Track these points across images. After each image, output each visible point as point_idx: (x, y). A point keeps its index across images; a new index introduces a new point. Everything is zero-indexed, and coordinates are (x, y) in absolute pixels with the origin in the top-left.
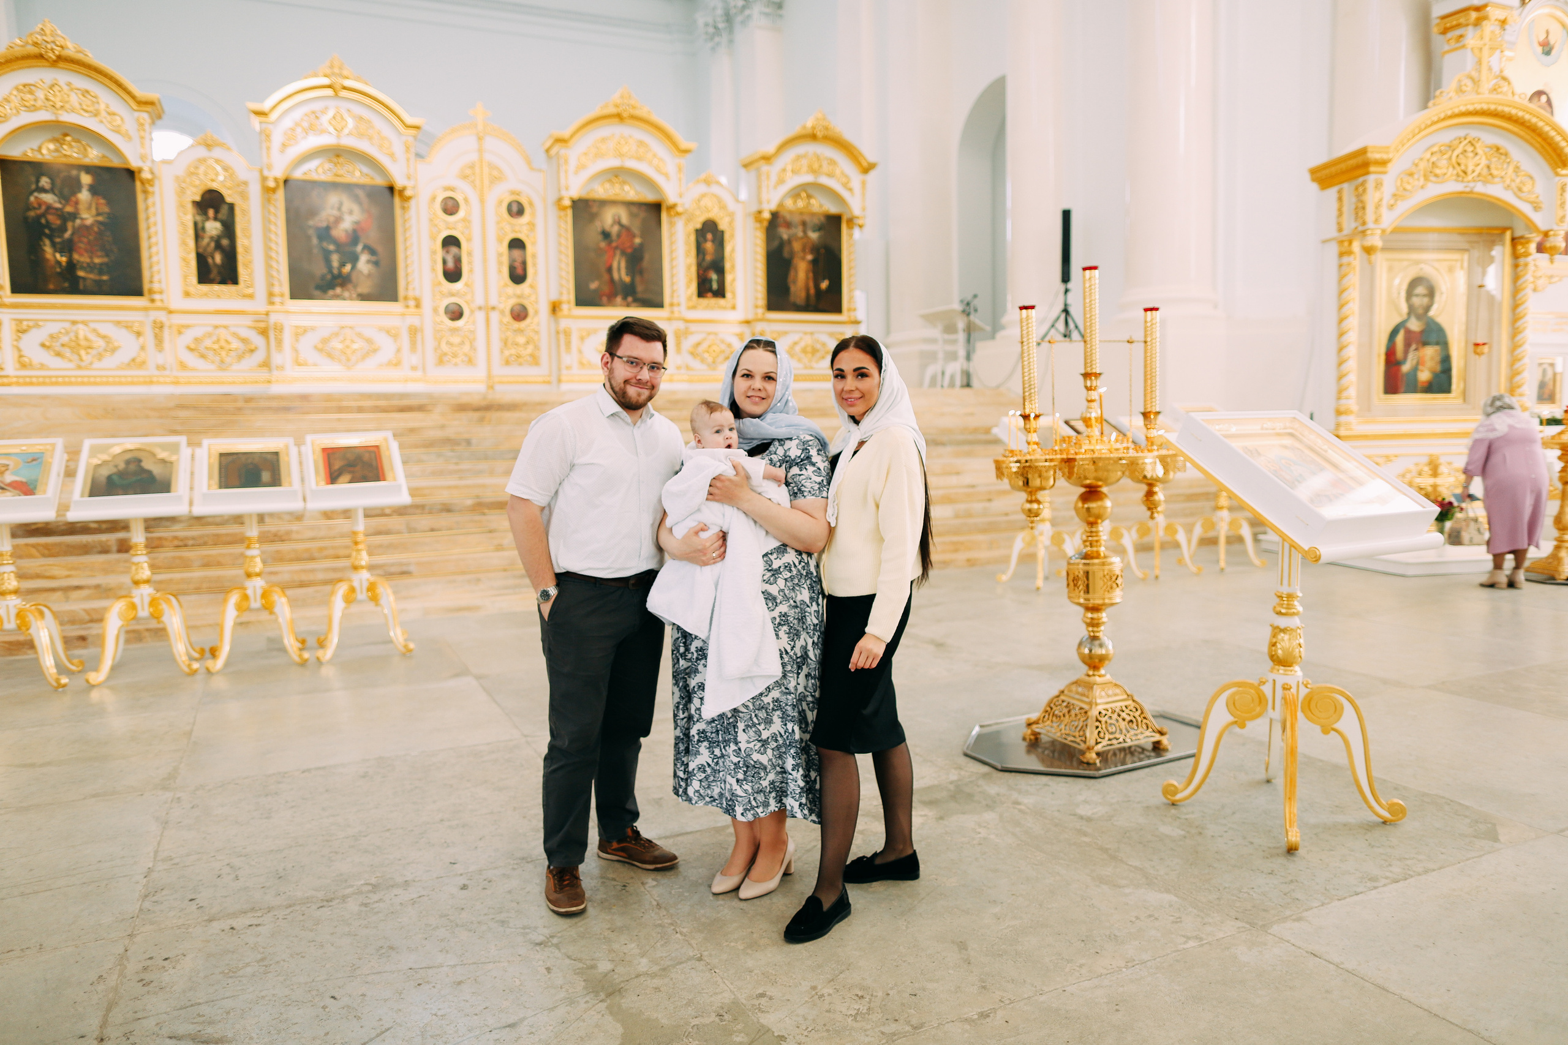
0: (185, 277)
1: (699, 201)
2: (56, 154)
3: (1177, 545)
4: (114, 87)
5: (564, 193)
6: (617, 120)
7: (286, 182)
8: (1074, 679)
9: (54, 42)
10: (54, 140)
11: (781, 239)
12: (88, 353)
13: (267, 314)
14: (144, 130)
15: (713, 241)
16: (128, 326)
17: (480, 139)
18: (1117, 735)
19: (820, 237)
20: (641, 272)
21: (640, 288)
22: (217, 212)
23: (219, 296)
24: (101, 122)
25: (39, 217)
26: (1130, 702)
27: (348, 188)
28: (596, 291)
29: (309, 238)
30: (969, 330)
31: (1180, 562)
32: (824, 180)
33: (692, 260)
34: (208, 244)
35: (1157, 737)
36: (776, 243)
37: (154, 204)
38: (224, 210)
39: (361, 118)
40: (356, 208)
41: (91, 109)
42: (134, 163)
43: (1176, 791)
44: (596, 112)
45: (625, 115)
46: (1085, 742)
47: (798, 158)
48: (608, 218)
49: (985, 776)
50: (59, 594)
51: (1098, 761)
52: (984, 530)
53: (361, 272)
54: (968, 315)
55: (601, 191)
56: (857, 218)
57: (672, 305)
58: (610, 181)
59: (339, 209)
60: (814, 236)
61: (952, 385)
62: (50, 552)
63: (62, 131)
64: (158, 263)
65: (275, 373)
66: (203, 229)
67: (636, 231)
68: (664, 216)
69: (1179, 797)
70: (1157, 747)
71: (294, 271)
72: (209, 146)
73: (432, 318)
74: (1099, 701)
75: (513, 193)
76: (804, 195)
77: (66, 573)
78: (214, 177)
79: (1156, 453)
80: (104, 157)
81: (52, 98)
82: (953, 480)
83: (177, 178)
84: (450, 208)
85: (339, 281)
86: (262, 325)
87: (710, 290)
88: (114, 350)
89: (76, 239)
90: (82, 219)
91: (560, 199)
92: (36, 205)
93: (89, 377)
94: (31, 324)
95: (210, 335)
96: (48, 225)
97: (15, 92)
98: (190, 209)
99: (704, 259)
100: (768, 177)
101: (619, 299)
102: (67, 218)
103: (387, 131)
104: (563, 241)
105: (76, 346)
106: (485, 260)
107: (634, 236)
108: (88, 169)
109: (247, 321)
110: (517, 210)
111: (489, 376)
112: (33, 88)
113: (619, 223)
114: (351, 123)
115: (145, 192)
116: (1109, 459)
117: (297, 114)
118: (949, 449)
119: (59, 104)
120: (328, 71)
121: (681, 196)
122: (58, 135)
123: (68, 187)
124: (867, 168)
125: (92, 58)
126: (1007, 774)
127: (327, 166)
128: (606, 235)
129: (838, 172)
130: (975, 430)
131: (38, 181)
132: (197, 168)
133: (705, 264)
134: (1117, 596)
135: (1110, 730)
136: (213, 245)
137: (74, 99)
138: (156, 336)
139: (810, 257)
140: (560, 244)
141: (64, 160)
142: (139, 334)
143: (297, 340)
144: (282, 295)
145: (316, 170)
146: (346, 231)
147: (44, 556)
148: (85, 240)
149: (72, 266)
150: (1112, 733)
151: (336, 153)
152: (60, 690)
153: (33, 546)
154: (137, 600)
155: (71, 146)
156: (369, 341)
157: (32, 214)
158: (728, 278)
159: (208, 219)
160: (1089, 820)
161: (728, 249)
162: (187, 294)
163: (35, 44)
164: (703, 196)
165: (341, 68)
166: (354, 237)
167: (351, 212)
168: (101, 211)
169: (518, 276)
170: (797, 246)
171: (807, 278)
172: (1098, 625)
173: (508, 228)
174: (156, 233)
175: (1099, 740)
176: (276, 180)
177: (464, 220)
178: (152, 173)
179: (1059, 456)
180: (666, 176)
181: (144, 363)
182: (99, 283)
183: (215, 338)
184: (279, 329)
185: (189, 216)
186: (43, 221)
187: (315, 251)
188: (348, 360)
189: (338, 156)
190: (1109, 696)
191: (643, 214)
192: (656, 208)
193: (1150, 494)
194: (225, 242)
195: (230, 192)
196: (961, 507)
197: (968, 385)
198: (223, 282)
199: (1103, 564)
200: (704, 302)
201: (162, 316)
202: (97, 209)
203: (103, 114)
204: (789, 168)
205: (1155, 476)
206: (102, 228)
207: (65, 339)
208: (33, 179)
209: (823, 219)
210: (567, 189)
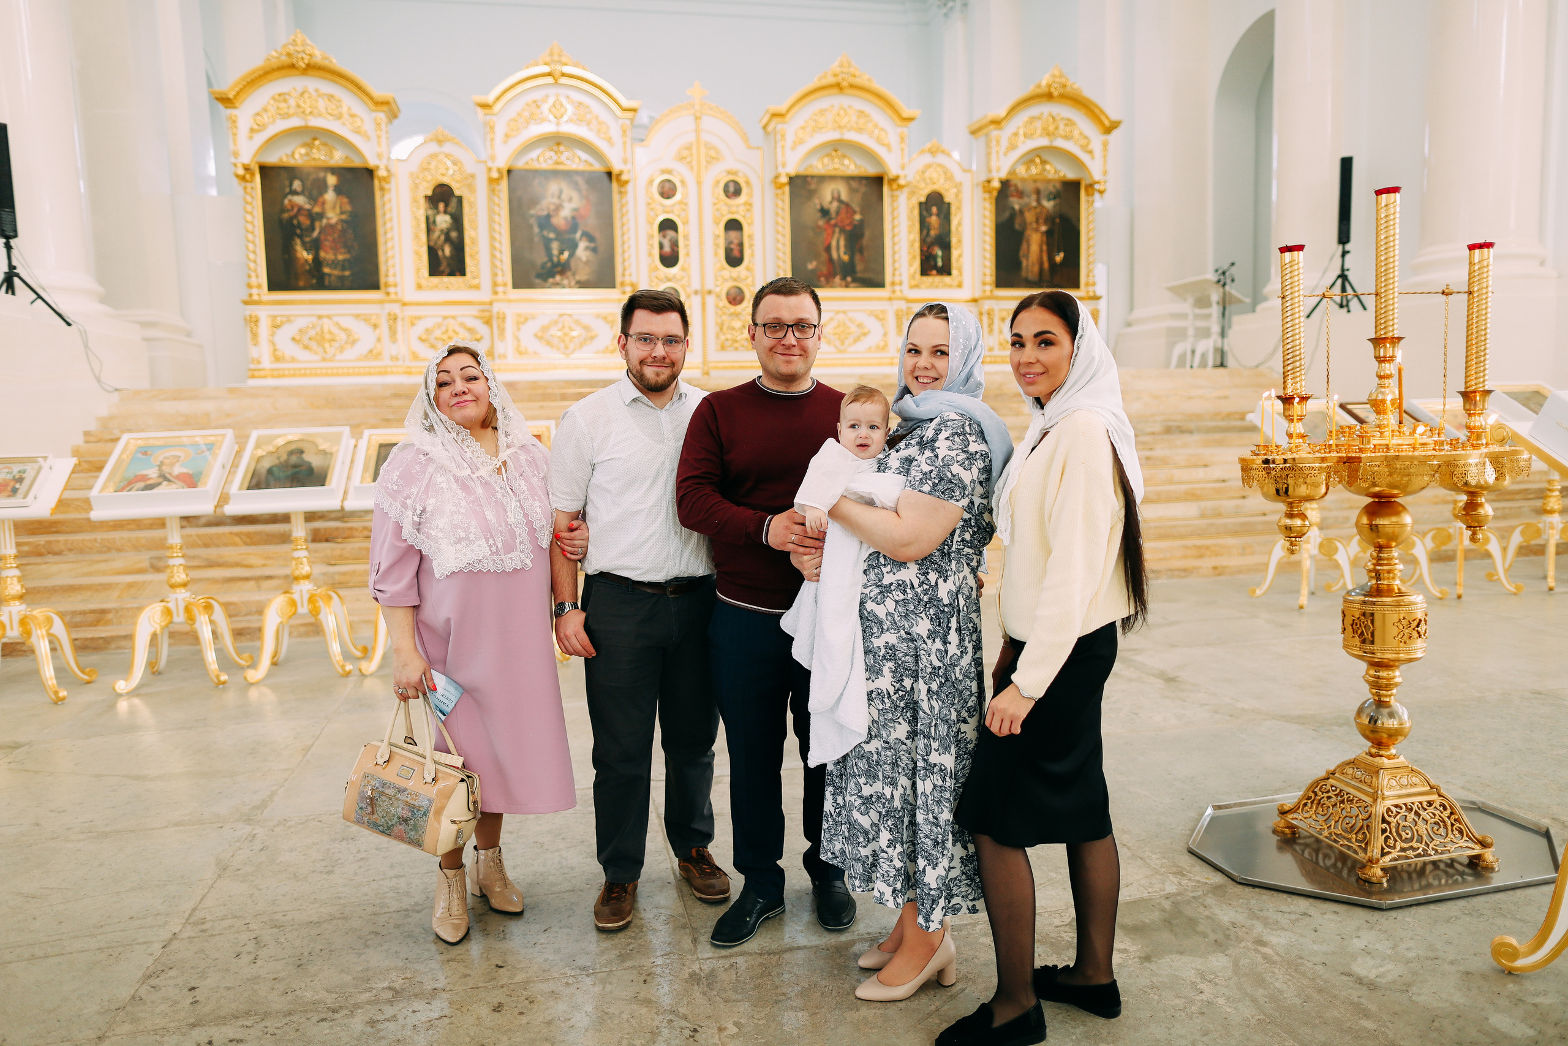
0: (418, 270)
1: (923, 172)
2: (306, 158)
3: (1488, 555)
4: (355, 89)
5: (780, 170)
6: (836, 90)
7: (509, 172)
8: (1350, 756)
9: (304, 51)
10: (305, 145)
11: (1013, 209)
12: (331, 346)
13: (491, 303)
14: (381, 129)
15: (938, 215)
16: (365, 319)
17: (697, 119)
18: (1415, 844)
19: (1055, 206)
20: (861, 251)
21: (859, 267)
22: (446, 205)
23: (449, 287)
24: (344, 124)
25: (291, 219)
26: (1434, 797)
27: (567, 175)
28: (813, 271)
29: (531, 227)
30: (1225, 303)
31: (1491, 577)
32: (1060, 143)
33: (915, 236)
34: (439, 237)
35: (1477, 850)
36: (1007, 214)
37: (390, 201)
38: (453, 203)
39: (580, 104)
40: (575, 195)
41: (335, 112)
42: (372, 162)
43: (1515, 954)
44: (815, 83)
45: (845, 84)
46: (1365, 850)
47: (1032, 119)
48: (827, 194)
49: (1216, 889)
50: (252, 583)
51: (1384, 880)
52: (1235, 533)
53: (580, 259)
54: (1224, 285)
55: (819, 166)
56: (1098, 183)
57: (893, 284)
58: (828, 155)
59: (559, 197)
60: (1049, 205)
61: (1203, 364)
62: (251, 540)
63: (312, 135)
64: (393, 257)
65: (498, 361)
66: (434, 222)
67: (857, 208)
68: (886, 189)
69: (1519, 963)
70: (1475, 864)
71: (516, 260)
72: (440, 142)
74: (1386, 793)
75: (729, 173)
76: (1038, 160)
77: (261, 562)
78: (443, 171)
79: (1484, 450)
80: (347, 158)
81: (303, 105)
82: (1201, 473)
83: (412, 174)
84: (667, 191)
85: (559, 269)
86: (487, 314)
87: (935, 267)
88: (354, 342)
89: (322, 237)
90: (328, 219)
91: (777, 177)
92: (289, 207)
93: (332, 368)
94: (284, 319)
95: (439, 326)
96: (299, 226)
97: (272, 102)
98: (422, 203)
99: (928, 234)
100: (998, 142)
101: (837, 279)
102: (314, 217)
103: (605, 116)
104: (780, 220)
105: (321, 339)
106: (701, 244)
107: (855, 212)
108: (334, 170)
109: (473, 310)
110: (733, 190)
111: (705, 362)
112: (287, 97)
113: (840, 201)
114: (570, 109)
115: (382, 189)
116: (1412, 459)
117: (518, 105)
118: (1196, 437)
119: (308, 110)
120: (548, 59)
121: (903, 167)
122: (308, 139)
123: (315, 190)
124: (1110, 128)
125: (336, 63)
126: (1248, 890)
127: (549, 154)
128: (824, 212)
129: (1076, 133)
130: (1229, 416)
131: (291, 185)
132: (429, 163)
133: (929, 240)
134: (1419, 648)
135: (1404, 836)
136: (443, 238)
137: (321, 104)
138: (390, 328)
139: (1044, 228)
140: (777, 223)
141: (313, 163)
142: (375, 326)
143: (519, 329)
144: (505, 285)
145: (541, 159)
146: (565, 219)
147: (246, 544)
148: (330, 238)
149: (318, 263)
150: (1406, 841)
151: (557, 141)
152: (221, 686)
153: (237, 534)
154: (296, 596)
155: (318, 149)
156: (586, 328)
157: (286, 216)
158: (955, 253)
159: (438, 213)
160: (1372, 986)
161: (954, 222)
162: (419, 287)
163: (289, 55)
164: (929, 166)
165: (560, 56)
166: (574, 225)
167: (570, 200)
168: (344, 210)
169: (734, 259)
170: (1029, 217)
171: (1041, 251)
172: (1388, 687)
173: (724, 210)
174: (392, 228)
175: (1387, 850)
176: (499, 171)
177: (680, 202)
178: (388, 171)
179: (1334, 454)
180: (888, 147)
181: (380, 354)
182: (341, 278)
183: (443, 329)
184: (502, 318)
185: (422, 210)
186: (295, 222)
187: (536, 239)
188: (566, 348)
189: (558, 144)
190: (1402, 786)
191: (863, 189)
192: (877, 182)
193: (1471, 506)
194: (454, 234)
195: (458, 185)
196: (1209, 504)
197: (1222, 365)
198: (452, 274)
199: (1399, 604)
200: (928, 280)
201: (395, 308)
202: (341, 208)
203: (346, 116)
204: (1021, 132)
205: (1483, 483)
206: (345, 225)
207: (312, 333)
208: (287, 183)
209: (1058, 186)
210: (784, 166)
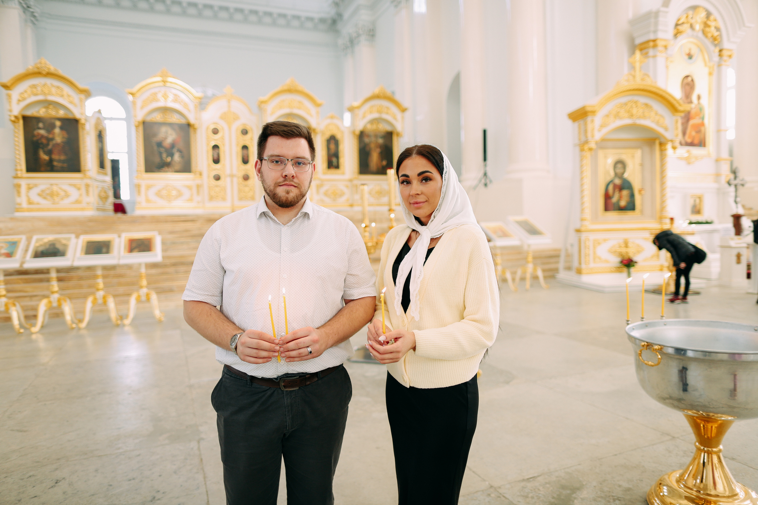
1: (327, 126)
2: (45, 113)
4: (70, 84)
6: (288, 92)
7: (144, 122)
9: (45, 67)
10: (45, 108)
12: (57, 198)
14: (82, 101)
15: (334, 144)
16: (74, 186)
17: (229, 101)
19: (383, 142)
24: (64, 99)
25: (38, 140)
27: (171, 125)
32: (385, 116)
37: (86, 133)
39: (176, 94)
40: (174, 133)
41: (60, 94)
42: (78, 116)
44: (279, 88)
45: (292, 90)
47: (373, 106)
50: (29, 298)
53: (175, 161)
56: (400, 132)
59: (166, 134)
60: (381, 141)
63: (48, 104)
73: (207, 180)
75: (244, 125)
76: (375, 123)
80: (65, 114)
81: (44, 90)
84: (215, 132)
85: (166, 164)
87: (333, 166)
88: (68, 196)
89: (53, 149)
90: (56, 141)
92: (37, 135)
93: (57, 208)
94: (34, 185)
96: (42, 143)
97: (29, 88)
99: (330, 152)
100: (359, 115)
102: (49, 140)
105: (52, 195)
106: (231, 154)
108: (60, 119)
110: (245, 132)
111: (232, 205)
112: (36, 86)
114: (171, 97)
115: (82, 129)
117: (147, 95)
119: (47, 93)
120: (161, 75)
121: (318, 125)
122: (46, 105)
123: (50, 127)
124: (404, 110)
125: (61, 72)
127: (160, 115)
129: (390, 112)
131: (38, 125)
133: (331, 154)
137: (53, 90)
138: (86, 190)
139: (379, 151)
141: (49, 116)
142: (79, 189)
143: (147, 191)
144: (141, 171)
145: (158, 117)
146: (169, 143)
148: (57, 150)
149: (51, 161)
151: (165, 110)
152: (20, 334)
154: (52, 299)
155: (51, 110)
156: (179, 191)
157: (35, 139)
163: (38, 68)
164: (330, 124)
166: (173, 146)
167: (171, 135)
168: (64, 136)
169: (246, 161)
170: (373, 146)
171: (377, 160)
173: (241, 141)
176: (139, 122)
177: (221, 138)
178: (85, 120)
180: (312, 117)
181: (81, 201)
182: (63, 167)
184: (139, 186)
186: (40, 141)
187: (156, 152)
188: (169, 199)
189: (165, 112)
201: (88, 181)
202: (62, 136)
203: (66, 96)
204: (368, 111)
206: (64, 144)
207: (48, 192)
208: (36, 124)
209: (384, 133)
